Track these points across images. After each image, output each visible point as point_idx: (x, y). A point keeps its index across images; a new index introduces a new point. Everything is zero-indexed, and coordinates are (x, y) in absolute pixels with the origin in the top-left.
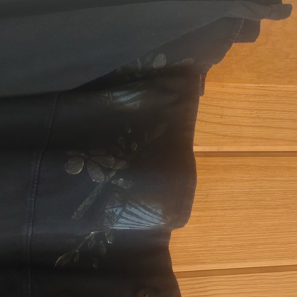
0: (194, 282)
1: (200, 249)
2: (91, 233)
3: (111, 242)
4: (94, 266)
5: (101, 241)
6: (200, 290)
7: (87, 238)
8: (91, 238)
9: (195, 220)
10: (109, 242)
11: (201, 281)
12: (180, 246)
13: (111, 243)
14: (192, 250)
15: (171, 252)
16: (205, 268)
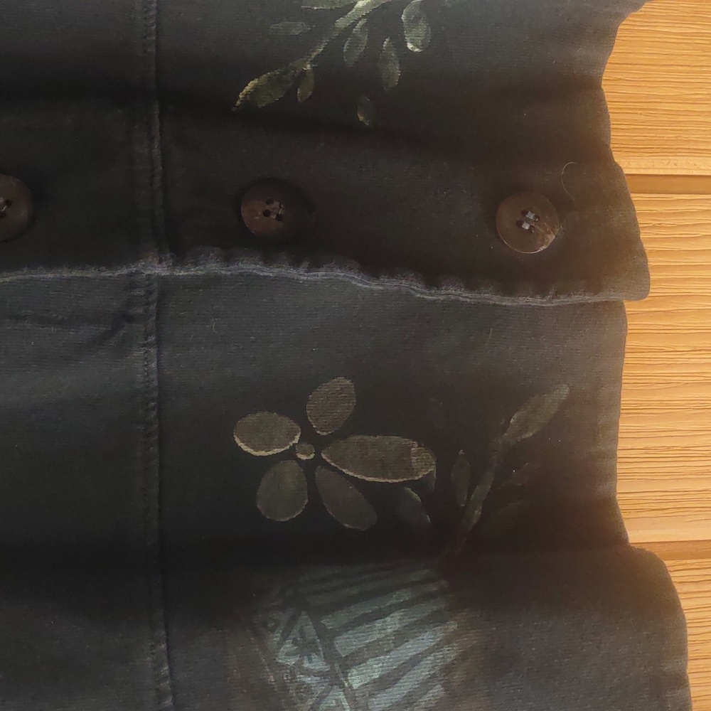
0: (660, 209)
1: (690, 108)
2: (356, 3)
3: (418, 47)
4: (361, 118)
5: (387, 40)
6: (677, 233)
7: (341, 23)
8: (354, 25)
9: (688, 10)
10: (410, 46)
11: (681, 208)
12: (631, 91)
13: (417, 50)
14: (668, 107)
15: (610, 108)
16: (699, 169)
